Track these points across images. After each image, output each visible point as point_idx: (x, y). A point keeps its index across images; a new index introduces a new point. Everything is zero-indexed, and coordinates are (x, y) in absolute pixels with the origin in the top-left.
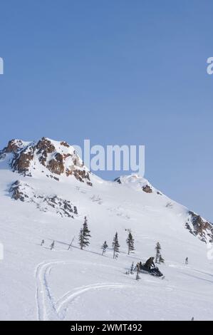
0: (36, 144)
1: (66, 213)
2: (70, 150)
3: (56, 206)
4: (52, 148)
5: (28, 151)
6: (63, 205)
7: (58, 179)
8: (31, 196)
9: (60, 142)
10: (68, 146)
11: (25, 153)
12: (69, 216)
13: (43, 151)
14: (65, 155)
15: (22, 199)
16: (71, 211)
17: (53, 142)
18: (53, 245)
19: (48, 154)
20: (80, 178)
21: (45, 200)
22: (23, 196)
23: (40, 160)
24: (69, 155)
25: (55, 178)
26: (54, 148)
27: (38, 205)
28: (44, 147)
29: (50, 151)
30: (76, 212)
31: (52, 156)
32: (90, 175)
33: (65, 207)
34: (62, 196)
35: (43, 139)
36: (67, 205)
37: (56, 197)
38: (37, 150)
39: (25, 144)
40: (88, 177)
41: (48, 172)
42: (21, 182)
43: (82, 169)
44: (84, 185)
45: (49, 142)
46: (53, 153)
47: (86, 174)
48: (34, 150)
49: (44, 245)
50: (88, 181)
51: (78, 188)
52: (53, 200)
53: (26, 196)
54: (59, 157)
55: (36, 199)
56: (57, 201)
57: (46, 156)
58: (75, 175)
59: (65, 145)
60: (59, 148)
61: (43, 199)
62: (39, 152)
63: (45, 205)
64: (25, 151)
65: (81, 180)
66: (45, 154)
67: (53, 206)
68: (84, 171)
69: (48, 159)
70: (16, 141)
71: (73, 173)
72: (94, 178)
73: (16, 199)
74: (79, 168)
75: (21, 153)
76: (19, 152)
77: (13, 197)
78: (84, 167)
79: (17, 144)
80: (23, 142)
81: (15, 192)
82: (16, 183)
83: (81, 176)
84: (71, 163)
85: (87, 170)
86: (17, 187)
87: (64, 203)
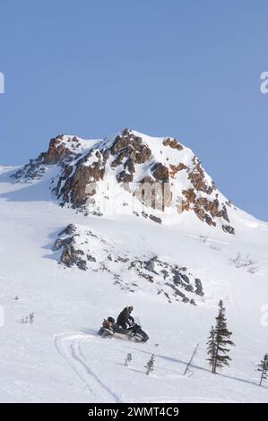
0: (109, 145)
1: (178, 293)
2: (186, 156)
3: (156, 278)
4: (144, 154)
5: (93, 159)
6: (171, 275)
7: (157, 220)
8: (100, 257)
9: (161, 140)
10: (179, 147)
11: (87, 164)
12: (185, 300)
13: (125, 160)
14: (172, 167)
15: (82, 265)
16: (189, 288)
17: (147, 140)
18: (151, 363)
19: (137, 166)
20: (206, 216)
21: (133, 265)
22: (84, 258)
23: (119, 180)
24: (182, 166)
25: (153, 218)
26: (148, 152)
27: (117, 276)
28: (127, 151)
29: (140, 159)
30: (199, 291)
31: (145, 169)
32: (231, 210)
33: (176, 280)
34: (170, 257)
35: (125, 132)
36: (179, 277)
37: (155, 259)
38: (112, 158)
39: (86, 144)
40: (224, 214)
42: (80, 228)
43: (211, 198)
44: (215, 232)
45: (137, 139)
46: (147, 163)
47: (220, 208)
48: (105, 158)
49: (131, 365)
50: (226, 223)
51: (203, 239)
52: (149, 265)
53: (89, 258)
54: (161, 173)
55: (112, 266)
56: (157, 268)
57: (132, 169)
58: (197, 211)
59: (174, 145)
60: (159, 151)
61: (128, 263)
62: (117, 162)
63: (131, 276)
64: (85, 159)
65: (209, 221)
66: (129, 165)
67: (150, 279)
68: (216, 203)
69: (137, 176)
70: (65, 138)
71: (192, 205)
72: (237, 216)
73: (68, 264)
74: (204, 195)
75: (77, 165)
76: (73, 163)
77: (61, 261)
78: (215, 192)
79: (68, 146)
80: (81, 141)
81: (66, 250)
82: (69, 229)
83: (209, 211)
84: (188, 185)
85: (222, 199)
86: (71, 240)
87: (174, 271)
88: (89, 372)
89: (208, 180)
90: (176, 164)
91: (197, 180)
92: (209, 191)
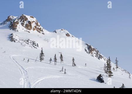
0: (19, 17)
1: (34, 46)
2: (35, 19)
3: (29, 44)
4: (26, 19)
6: (32, 43)
7: (29, 32)
8: (18, 40)
9: (30, 16)
10: (33, 18)
11: (15, 21)
12: (35, 48)
13: (23, 20)
14: (32, 22)
15: (15, 41)
16: (36, 45)
17: (27, 16)
18: (28, 60)
19: (25, 22)
20: (39, 31)
21: (25, 41)
22: (15, 40)
23: (22, 24)
24: (34, 21)
25: (28, 32)
26: (27, 19)
27: (21, 43)
28: (23, 19)
29: (26, 20)
30: (38, 46)
31: (27, 22)
32: (44, 30)
33: (33, 44)
34: (32, 39)
35: (23, 15)
36: (34, 43)
37: (29, 40)
38: (20, 20)
39: (15, 17)
40: (42, 31)
41: (25, 29)
42: (14, 34)
43: (40, 27)
44: (41, 34)
45: (25, 16)
46: (27, 21)
47: (42, 30)
48: (19, 20)
49: (24, 60)
50: (43, 32)
51: (38, 36)
52: (28, 41)
53: (16, 40)
54: (30, 22)
55: (21, 41)
56: (29, 42)
57: (24, 22)
58: (37, 30)
59: (32, 17)
60: (29, 19)
61: (24, 41)
62: (21, 21)
63: (24, 43)
65: (39, 32)
66: (23, 21)
67: (28, 44)
68: (41, 28)
69: (25, 24)
70: (11, 16)
71: (36, 29)
72: (45, 31)
73: (12, 41)
74: (38, 27)
75: (13, 21)
76: (12, 21)
77: (10, 41)
78: (40, 26)
79: (11, 18)
80: (14, 17)
81: (11, 39)
82: (12, 34)
83: (39, 30)
84: (35, 25)
85: (42, 28)
86: (12, 36)
87: (33, 42)
88: (16, 62)
89: (39, 24)
90: (33, 21)
91: (37, 24)
92: (39, 26)
